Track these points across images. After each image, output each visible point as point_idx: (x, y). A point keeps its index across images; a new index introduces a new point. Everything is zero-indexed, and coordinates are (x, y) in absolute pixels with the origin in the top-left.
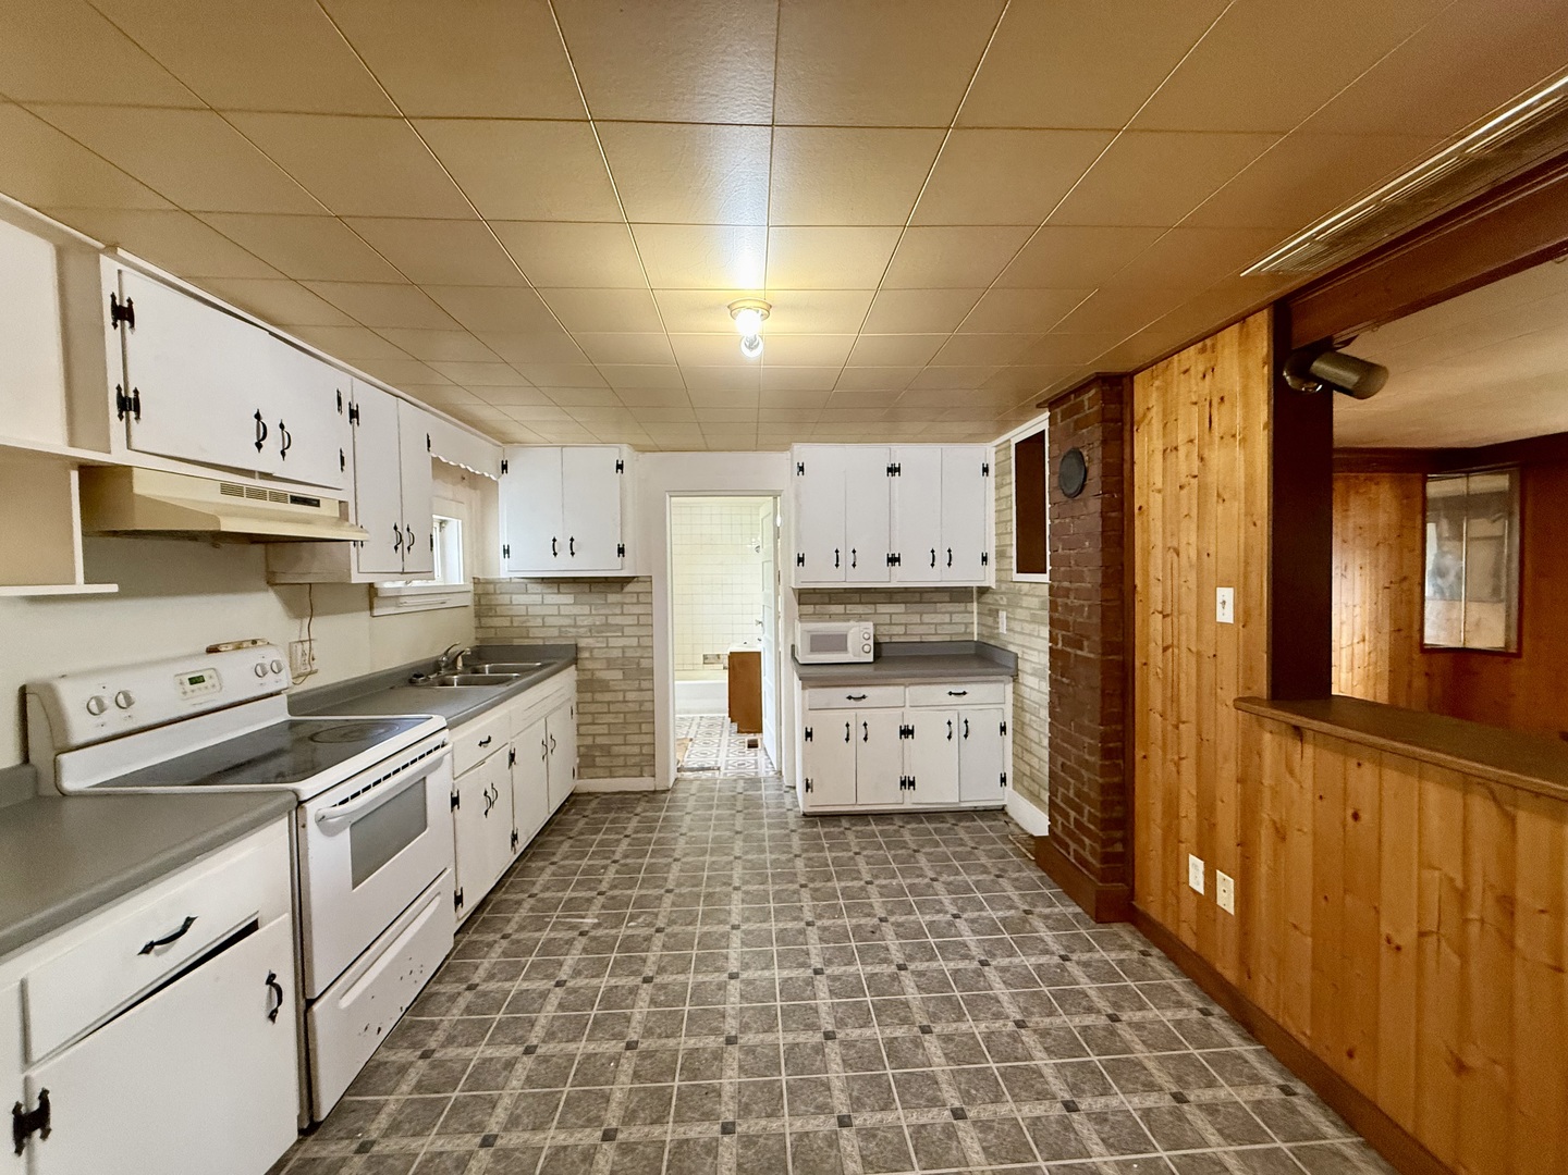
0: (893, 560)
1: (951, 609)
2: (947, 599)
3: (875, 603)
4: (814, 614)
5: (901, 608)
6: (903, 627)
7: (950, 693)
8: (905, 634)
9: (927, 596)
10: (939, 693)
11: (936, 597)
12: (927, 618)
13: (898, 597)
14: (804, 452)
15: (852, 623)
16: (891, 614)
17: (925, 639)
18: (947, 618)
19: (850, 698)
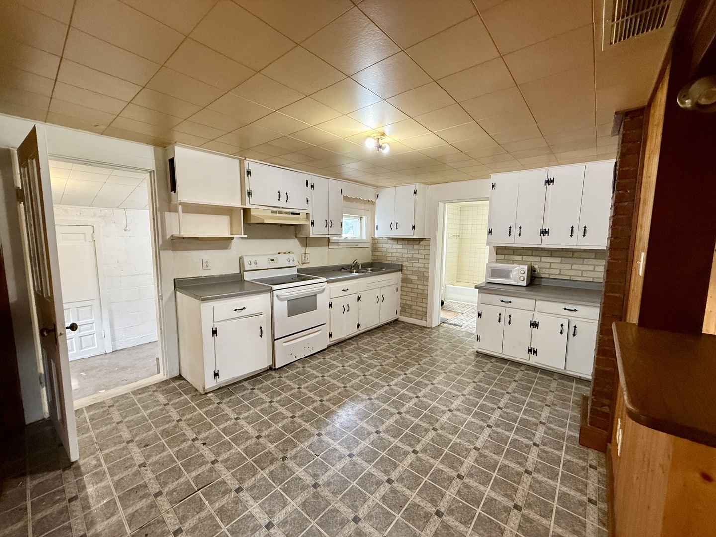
0: (544, 232)
1: (594, 263)
2: (593, 256)
3: (541, 256)
4: (504, 259)
5: (558, 260)
6: (559, 271)
7: (565, 309)
8: (560, 274)
9: (576, 254)
10: (558, 307)
11: (584, 255)
12: (575, 267)
13: (554, 254)
14: (496, 178)
15: (515, 265)
16: (551, 263)
17: (573, 278)
18: (591, 268)
19: (502, 301)
